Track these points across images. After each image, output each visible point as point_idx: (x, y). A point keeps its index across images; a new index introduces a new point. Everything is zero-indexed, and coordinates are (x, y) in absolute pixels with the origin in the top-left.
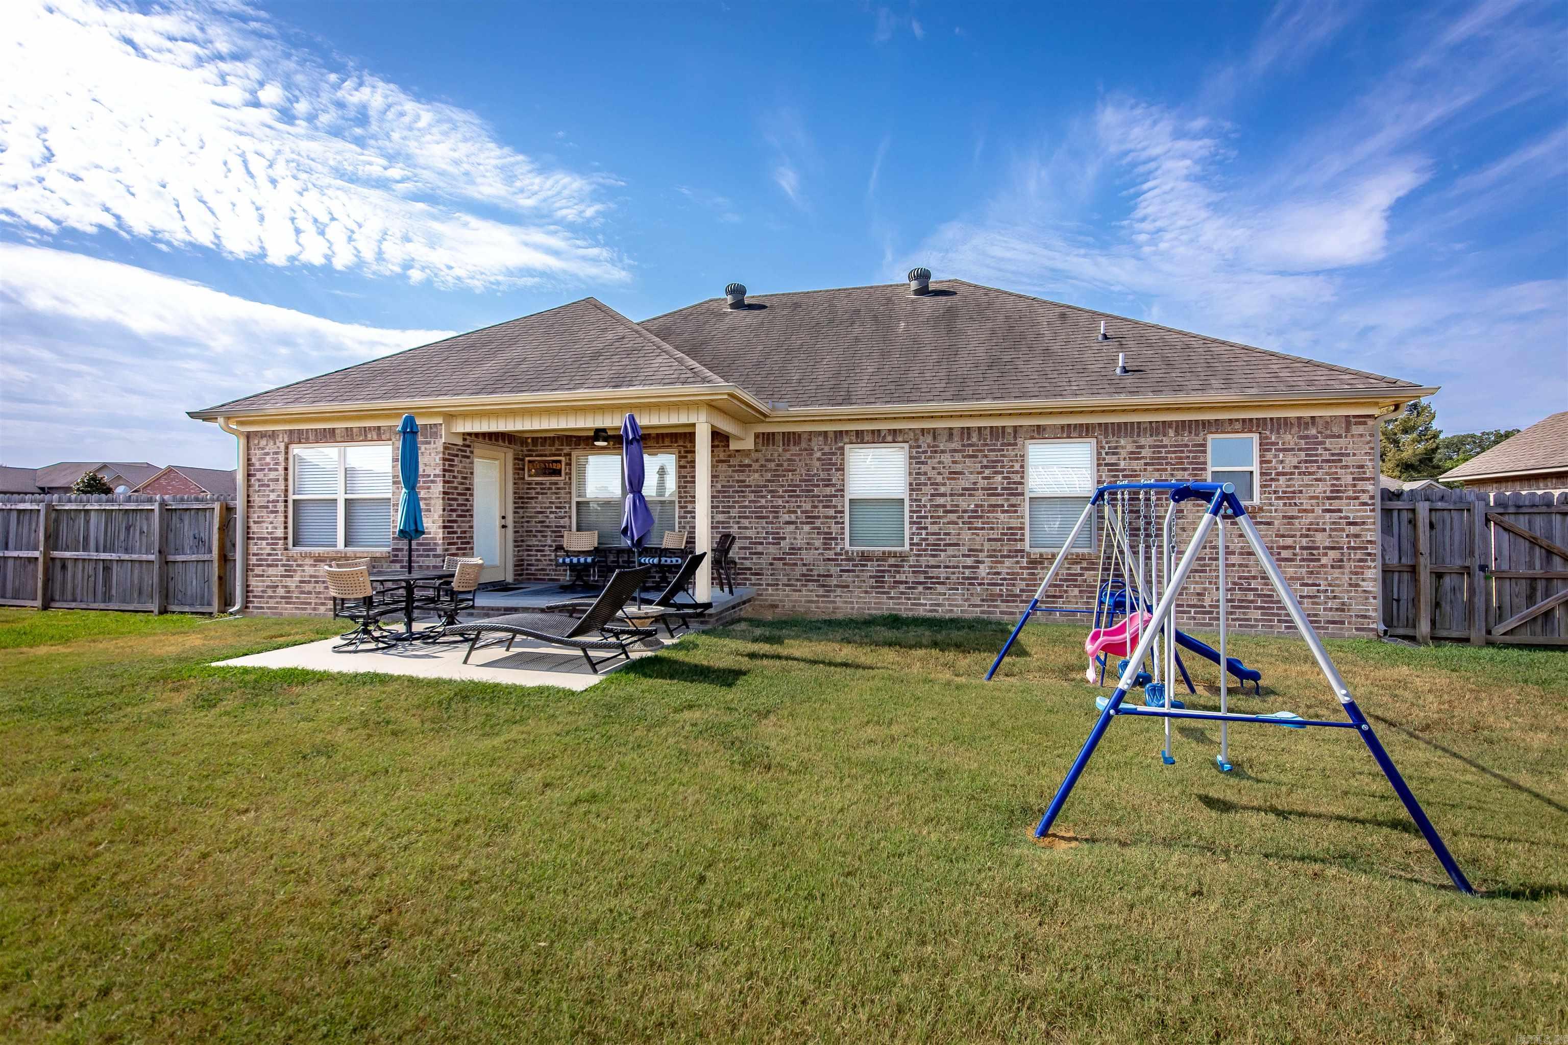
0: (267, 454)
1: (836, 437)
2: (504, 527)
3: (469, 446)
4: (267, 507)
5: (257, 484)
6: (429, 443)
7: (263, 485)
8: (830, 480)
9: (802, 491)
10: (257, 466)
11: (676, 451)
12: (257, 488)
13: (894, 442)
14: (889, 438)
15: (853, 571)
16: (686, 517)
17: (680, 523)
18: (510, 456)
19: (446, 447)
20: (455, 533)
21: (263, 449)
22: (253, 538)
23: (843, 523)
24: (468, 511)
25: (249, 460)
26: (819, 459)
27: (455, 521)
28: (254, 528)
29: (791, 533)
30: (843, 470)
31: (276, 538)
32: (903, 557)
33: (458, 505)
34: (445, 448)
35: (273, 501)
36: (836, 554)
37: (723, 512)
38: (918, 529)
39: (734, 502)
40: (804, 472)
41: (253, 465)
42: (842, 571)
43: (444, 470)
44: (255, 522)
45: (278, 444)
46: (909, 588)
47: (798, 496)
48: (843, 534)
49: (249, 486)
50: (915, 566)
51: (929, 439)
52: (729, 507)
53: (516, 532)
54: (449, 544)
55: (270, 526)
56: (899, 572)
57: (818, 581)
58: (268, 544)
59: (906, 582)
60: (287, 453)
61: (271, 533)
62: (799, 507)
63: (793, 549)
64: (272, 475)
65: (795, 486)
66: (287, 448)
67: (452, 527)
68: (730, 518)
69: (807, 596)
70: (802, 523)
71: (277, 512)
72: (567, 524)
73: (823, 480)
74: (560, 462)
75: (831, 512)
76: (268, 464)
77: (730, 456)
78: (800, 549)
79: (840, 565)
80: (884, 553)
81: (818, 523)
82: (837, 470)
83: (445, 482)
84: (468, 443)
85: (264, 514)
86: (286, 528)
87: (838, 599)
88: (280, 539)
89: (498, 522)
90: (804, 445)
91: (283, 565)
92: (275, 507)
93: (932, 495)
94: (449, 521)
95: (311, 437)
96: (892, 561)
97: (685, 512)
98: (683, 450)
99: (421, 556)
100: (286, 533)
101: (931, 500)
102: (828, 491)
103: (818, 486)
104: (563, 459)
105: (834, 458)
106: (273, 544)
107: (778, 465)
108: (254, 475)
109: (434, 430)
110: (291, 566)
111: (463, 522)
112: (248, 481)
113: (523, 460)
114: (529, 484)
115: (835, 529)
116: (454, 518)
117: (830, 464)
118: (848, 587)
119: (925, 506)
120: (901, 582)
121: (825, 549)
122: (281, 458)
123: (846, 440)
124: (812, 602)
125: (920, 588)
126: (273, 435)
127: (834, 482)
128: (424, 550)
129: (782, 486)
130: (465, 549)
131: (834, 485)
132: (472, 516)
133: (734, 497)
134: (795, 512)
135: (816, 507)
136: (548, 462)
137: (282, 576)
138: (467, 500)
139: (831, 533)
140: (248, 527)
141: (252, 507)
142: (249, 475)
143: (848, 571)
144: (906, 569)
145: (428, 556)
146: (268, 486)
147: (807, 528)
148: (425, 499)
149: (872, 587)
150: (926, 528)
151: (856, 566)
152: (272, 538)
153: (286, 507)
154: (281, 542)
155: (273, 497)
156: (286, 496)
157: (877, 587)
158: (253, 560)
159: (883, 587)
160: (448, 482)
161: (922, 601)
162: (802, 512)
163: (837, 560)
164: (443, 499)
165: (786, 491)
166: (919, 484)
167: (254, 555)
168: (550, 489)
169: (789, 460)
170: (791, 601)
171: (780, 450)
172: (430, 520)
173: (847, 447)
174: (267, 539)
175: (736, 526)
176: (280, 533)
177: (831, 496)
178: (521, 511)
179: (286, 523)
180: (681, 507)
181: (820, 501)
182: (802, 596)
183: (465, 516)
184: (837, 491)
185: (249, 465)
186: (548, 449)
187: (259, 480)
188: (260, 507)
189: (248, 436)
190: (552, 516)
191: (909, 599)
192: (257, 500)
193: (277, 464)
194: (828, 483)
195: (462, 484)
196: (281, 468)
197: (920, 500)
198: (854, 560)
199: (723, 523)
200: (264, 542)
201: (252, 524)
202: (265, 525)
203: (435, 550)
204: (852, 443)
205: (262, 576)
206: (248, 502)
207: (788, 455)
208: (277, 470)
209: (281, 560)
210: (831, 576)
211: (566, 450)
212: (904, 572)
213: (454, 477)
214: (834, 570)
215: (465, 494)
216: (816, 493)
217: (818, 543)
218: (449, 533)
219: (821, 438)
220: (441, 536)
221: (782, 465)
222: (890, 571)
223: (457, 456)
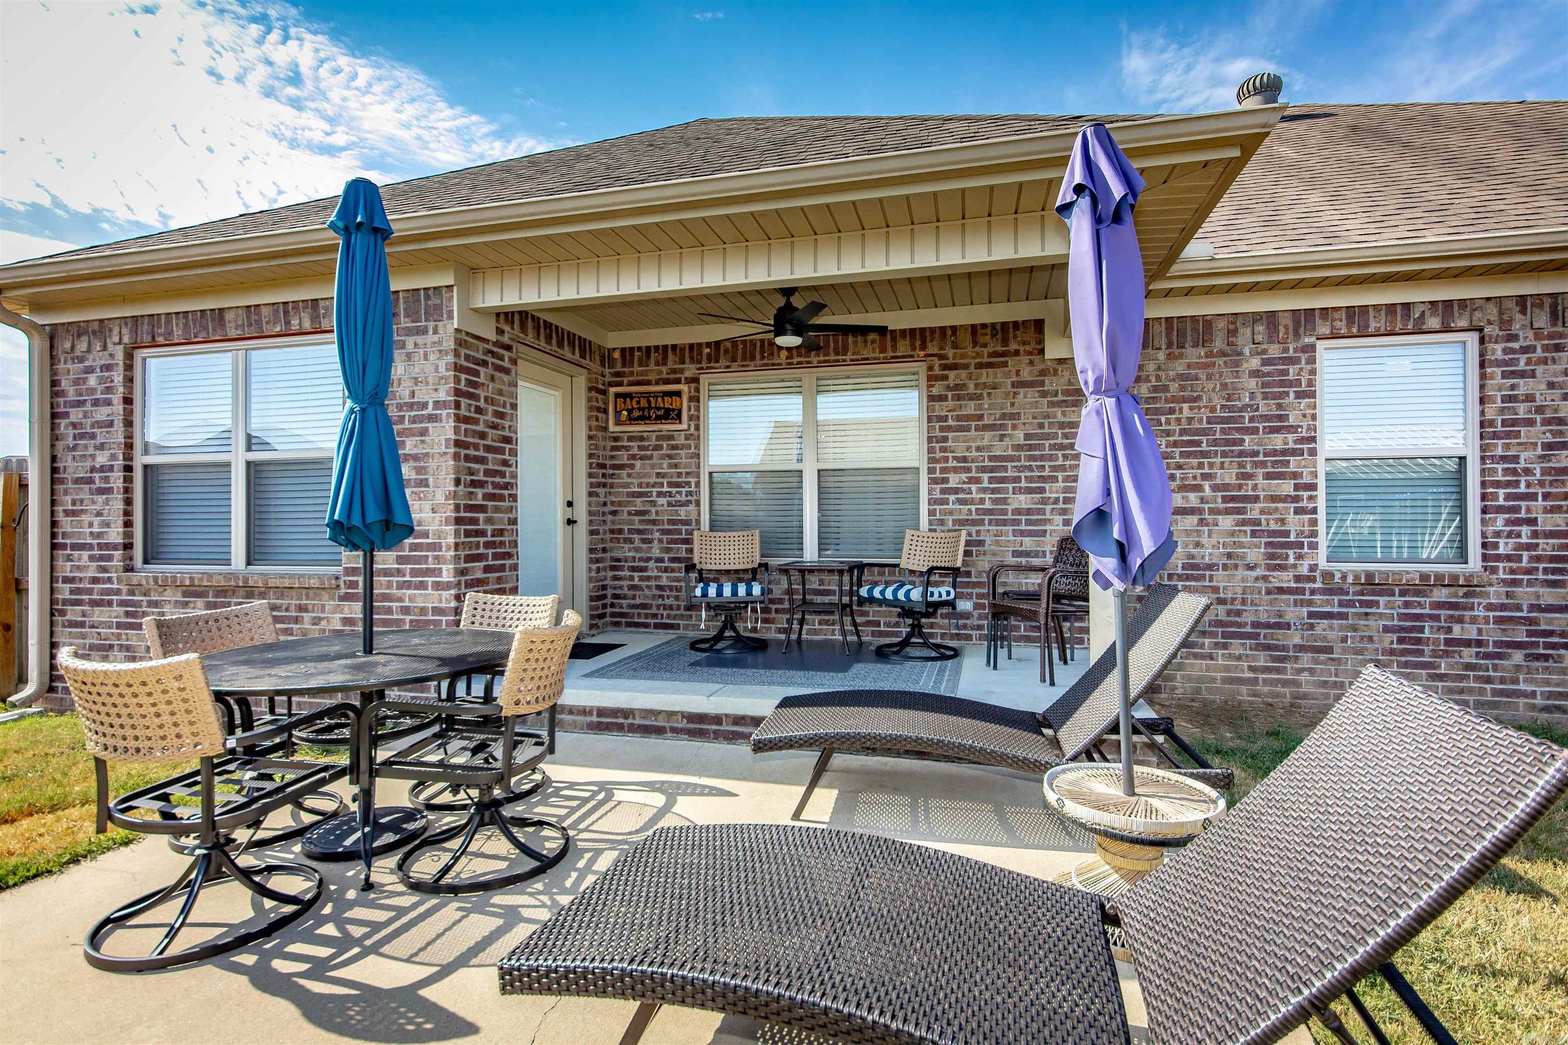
0: (90, 370)
1: (1297, 324)
2: (570, 522)
3: (508, 348)
4: (91, 481)
5: (71, 432)
6: (424, 331)
7: (82, 436)
8: (1281, 418)
9: (1215, 443)
10: (72, 396)
11: (921, 368)
12: (70, 442)
13: (1446, 329)
14: (1434, 322)
15: (1343, 616)
16: (945, 502)
17: (931, 513)
18: (581, 382)
19: (463, 340)
20: (483, 533)
21: (81, 360)
22: (64, 546)
23: (1314, 511)
24: (506, 486)
25: (54, 383)
26: (1255, 374)
27: (482, 509)
28: (66, 524)
29: (1188, 533)
30: (1313, 395)
31: (107, 546)
32: (1471, 587)
33: (488, 473)
34: (460, 343)
35: (102, 469)
36: (1298, 579)
37: (1030, 491)
38: (1508, 522)
39: (1054, 468)
40: (1218, 402)
41: (62, 394)
42: (1311, 615)
43: (458, 392)
44: (67, 513)
45: (111, 347)
46: (1487, 656)
47: (1205, 454)
48: (1314, 534)
49: (55, 438)
50: (1503, 607)
51: (1542, 320)
52: (1043, 479)
53: (592, 533)
54: (470, 558)
55: (96, 521)
56: (1460, 620)
57: (1256, 636)
58: (92, 558)
59: (1479, 643)
60: (129, 367)
61: (99, 535)
62: (1205, 477)
63: (1194, 567)
64: (101, 414)
65: (1198, 432)
66: (129, 356)
67: (475, 521)
68: (1044, 501)
69: (1227, 669)
70: (1212, 511)
71: (109, 491)
72: (693, 517)
73: (1266, 418)
74: (678, 394)
75: (1287, 487)
76: (92, 391)
77: (1043, 373)
78: (1210, 567)
79: (1310, 603)
80: (1424, 577)
81: (1254, 511)
82: (1300, 395)
83: (458, 419)
84: (505, 339)
85: (86, 496)
86: (128, 524)
87: (1304, 677)
88: (115, 547)
89: (560, 513)
90: (1219, 344)
91: (122, 603)
92: (106, 480)
93: (1548, 446)
94: (470, 508)
95: (178, 334)
96: (1440, 595)
97: (944, 491)
98: (937, 362)
99: (407, 585)
100: (128, 535)
101: (1542, 458)
102: (1277, 441)
103: (1255, 431)
104: (683, 387)
105: (1292, 370)
106: (102, 558)
107: (1155, 389)
108: (66, 415)
109: (435, 301)
110: (138, 604)
111: (497, 510)
112: (53, 427)
113: (604, 393)
114: (616, 439)
115: (1295, 524)
116: (479, 501)
117: (1282, 384)
118: (1328, 650)
119: (1528, 471)
120: (1468, 643)
121: (1270, 568)
122: (118, 377)
123: (1324, 329)
124: (1240, 681)
125: (1518, 657)
126: (101, 329)
127: (1292, 421)
128: (414, 573)
129: (1168, 433)
130: (502, 568)
131: (1293, 429)
132: (514, 498)
133: (1051, 458)
134: (1198, 488)
135: (1249, 476)
136: (655, 395)
137: (119, 625)
138: (505, 463)
139: (1287, 534)
140: (54, 524)
141: (62, 481)
142: (54, 416)
143: (1329, 616)
144: (1480, 612)
145: (422, 586)
146: (93, 436)
147: (1226, 522)
148: (416, 458)
149: (1392, 652)
150: (1533, 522)
151: (1350, 604)
152: (101, 546)
153: (128, 480)
154: (118, 554)
155: (102, 459)
156: (128, 457)
157: (1403, 653)
158: (64, 591)
159: (1421, 653)
160: (467, 420)
161: (1522, 686)
162: (1215, 488)
163: (1302, 591)
164: (456, 456)
165: (1175, 444)
166: (1514, 423)
167: (67, 580)
168: (658, 448)
169: (1181, 377)
170: (1189, 679)
171: (1161, 355)
172: (427, 505)
173: (1321, 345)
174: (90, 547)
175: (1059, 519)
176: (115, 535)
177: (1284, 452)
178: (601, 491)
179: (127, 513)
180: (933, 481)
181: (1256, 465)
182: (1217, 669)
183: (501, 498)
184: (1302, 440)
185: (55, 394)
186: (654, 370)
187: (74, 425)
188: (78, 481)
189: (52, 335)
190: (662, 501)
191: (1488, 680)
192: (72, 467)
193: (109, 390)
194: (1278, 423)
195: (495, 427)
196: (117, 398)
197: (1515, 459)
198: (1342, 591)
199: (1029, 511)
200: (85, 554)
201: (61, 517)
202: (86, 518)
203: (438, 572)
204: (1335, 336)
205: (82, 625)
206: (54, 470)
207: (1180, 367)
208: (109, 403)
209: (118, 592)
210: (1288, 626)
211: (690, 370)
212: (1474, 620)
213: (479, 410)
214: (1294, 614)
215: (501, 451)
216: (1247, 446)
217: (1255, 555)
218: (468, 534)
219: (1260, 328)
220: (451, 540)
221: (1166, 389)
222: (1436, 618)
223: (484, 363)
